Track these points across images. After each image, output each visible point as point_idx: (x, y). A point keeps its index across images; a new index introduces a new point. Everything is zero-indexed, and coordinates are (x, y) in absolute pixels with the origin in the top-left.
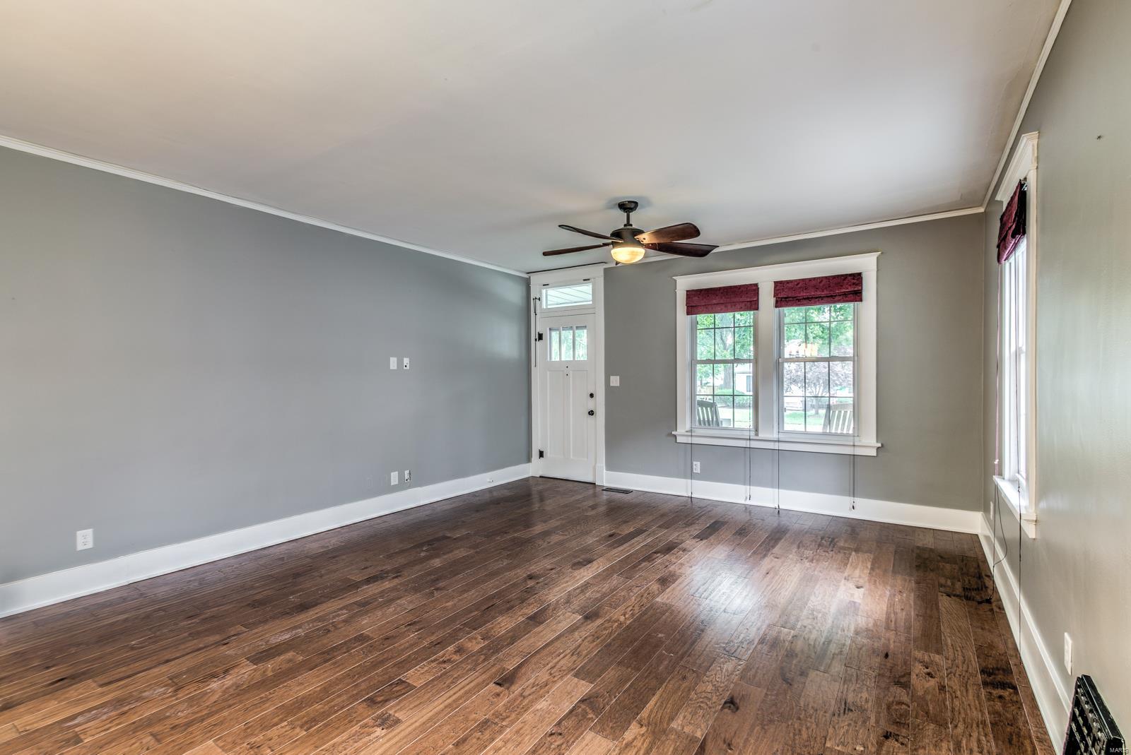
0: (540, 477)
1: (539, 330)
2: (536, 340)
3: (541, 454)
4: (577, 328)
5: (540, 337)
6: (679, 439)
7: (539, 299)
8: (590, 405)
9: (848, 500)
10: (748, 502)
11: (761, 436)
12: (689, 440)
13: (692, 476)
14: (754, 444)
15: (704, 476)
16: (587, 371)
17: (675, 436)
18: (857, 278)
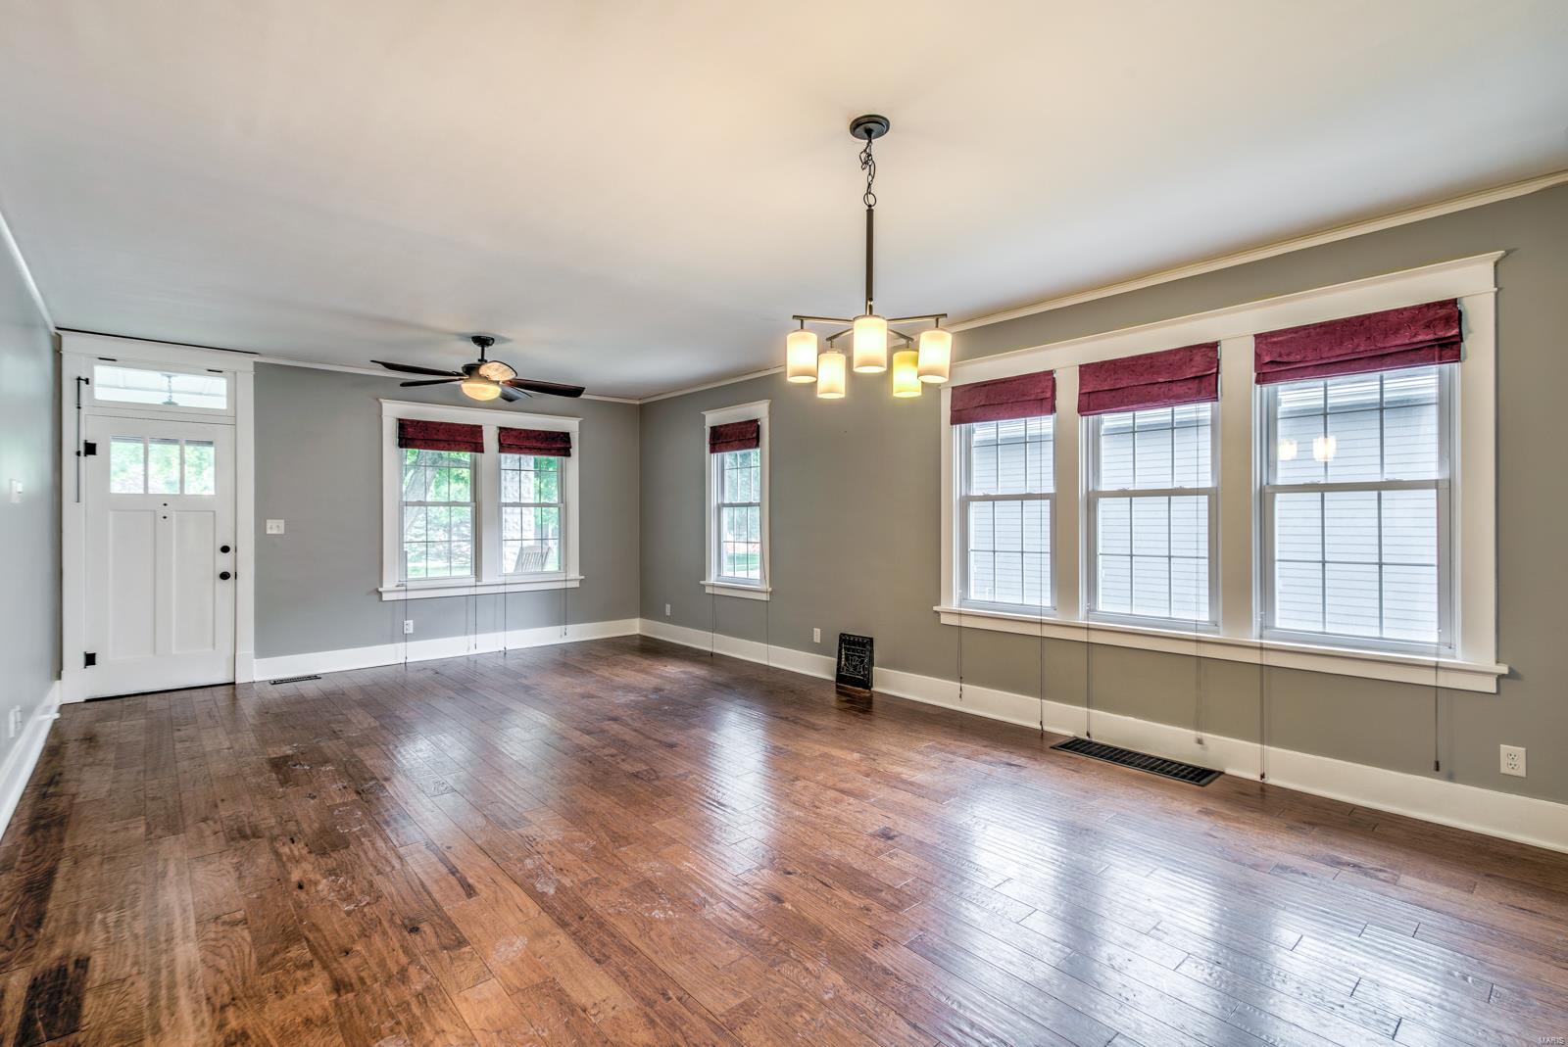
0: (88, 701)
1: (88, 435)
2: (78, 454)
3: (90, 659)
4: (189, 442)
5: (90, 449)
6: (385, 597)
7: (87, 381)
8: (225, 563)
9: (558, 629)
10: (473, 652)
11: (485, 581)
12: (402, 596)
13: (406, 638)
14: (480, 590)
15: (421, 633)
16: (214, 512)
17: (381, 593)
18: (565, 438)
